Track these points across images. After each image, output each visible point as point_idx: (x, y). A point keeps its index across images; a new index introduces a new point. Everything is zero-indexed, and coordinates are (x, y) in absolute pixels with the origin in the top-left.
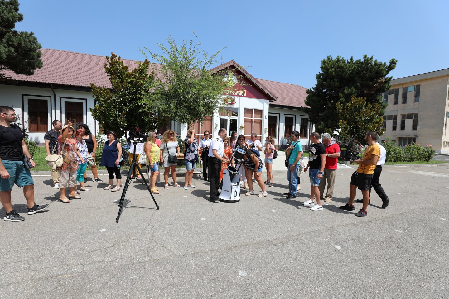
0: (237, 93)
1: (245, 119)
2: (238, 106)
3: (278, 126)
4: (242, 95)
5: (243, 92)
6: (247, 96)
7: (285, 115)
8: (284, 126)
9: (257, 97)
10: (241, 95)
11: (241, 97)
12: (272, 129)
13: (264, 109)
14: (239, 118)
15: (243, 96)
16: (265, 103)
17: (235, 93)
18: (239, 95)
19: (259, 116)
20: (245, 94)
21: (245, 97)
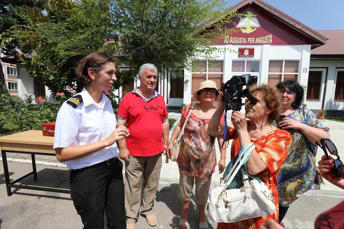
0: (259, 40)
1: (269, 75)
2: (260, 58)
3: (323, 86)
4: (266, 43)
5: (268, 39)
6: (274, 43)
7: (337, 69)
8: (335, 85)
9: (290, 43)
10: (264, 43)
11: (264, 45)
12: (313, 89)
13: (301, 59)
14: (260, 74)
15: (268, 44)
16: (304, 50)
17: (255, 41)
18: (262, 43)
19: (294, 69)
20: (271, 40)
21: (271, 44)
